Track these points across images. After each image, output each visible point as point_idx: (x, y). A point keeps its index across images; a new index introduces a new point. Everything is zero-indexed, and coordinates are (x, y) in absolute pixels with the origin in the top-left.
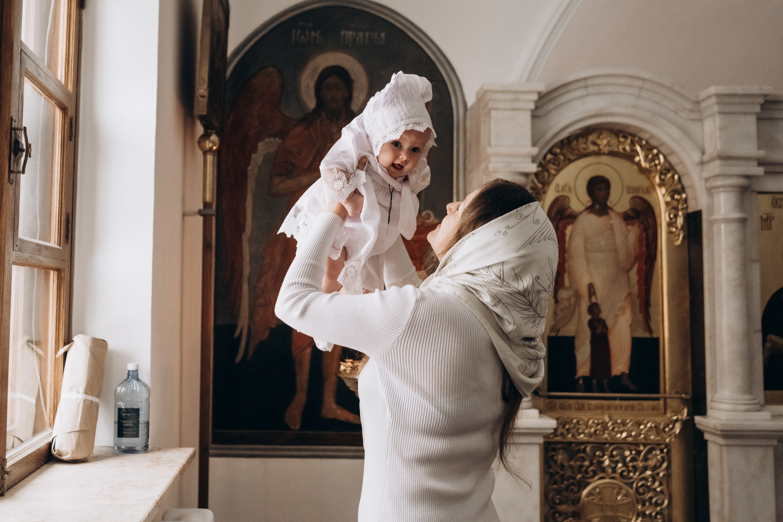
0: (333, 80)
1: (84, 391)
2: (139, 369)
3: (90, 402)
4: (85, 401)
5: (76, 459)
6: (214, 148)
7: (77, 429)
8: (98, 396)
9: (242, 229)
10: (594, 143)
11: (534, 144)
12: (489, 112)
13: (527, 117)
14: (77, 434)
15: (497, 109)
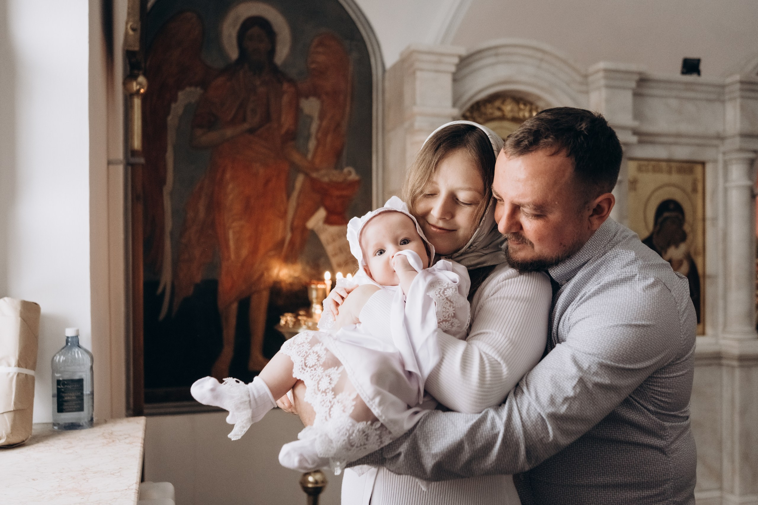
0: (255, 30)
1: (17, 363)
2: (80, 334)
3: (24, 376)
4: (18, 375)
5: (11, 443)
6: (142, 91)
7: (12, 408)
8: (33, 368)
9: (162, 182)
10: (499, 109)
11: (454, 105)
12: (414, 73)
13: (447, 80)
14: (11, 415)
15: (421, 70)
